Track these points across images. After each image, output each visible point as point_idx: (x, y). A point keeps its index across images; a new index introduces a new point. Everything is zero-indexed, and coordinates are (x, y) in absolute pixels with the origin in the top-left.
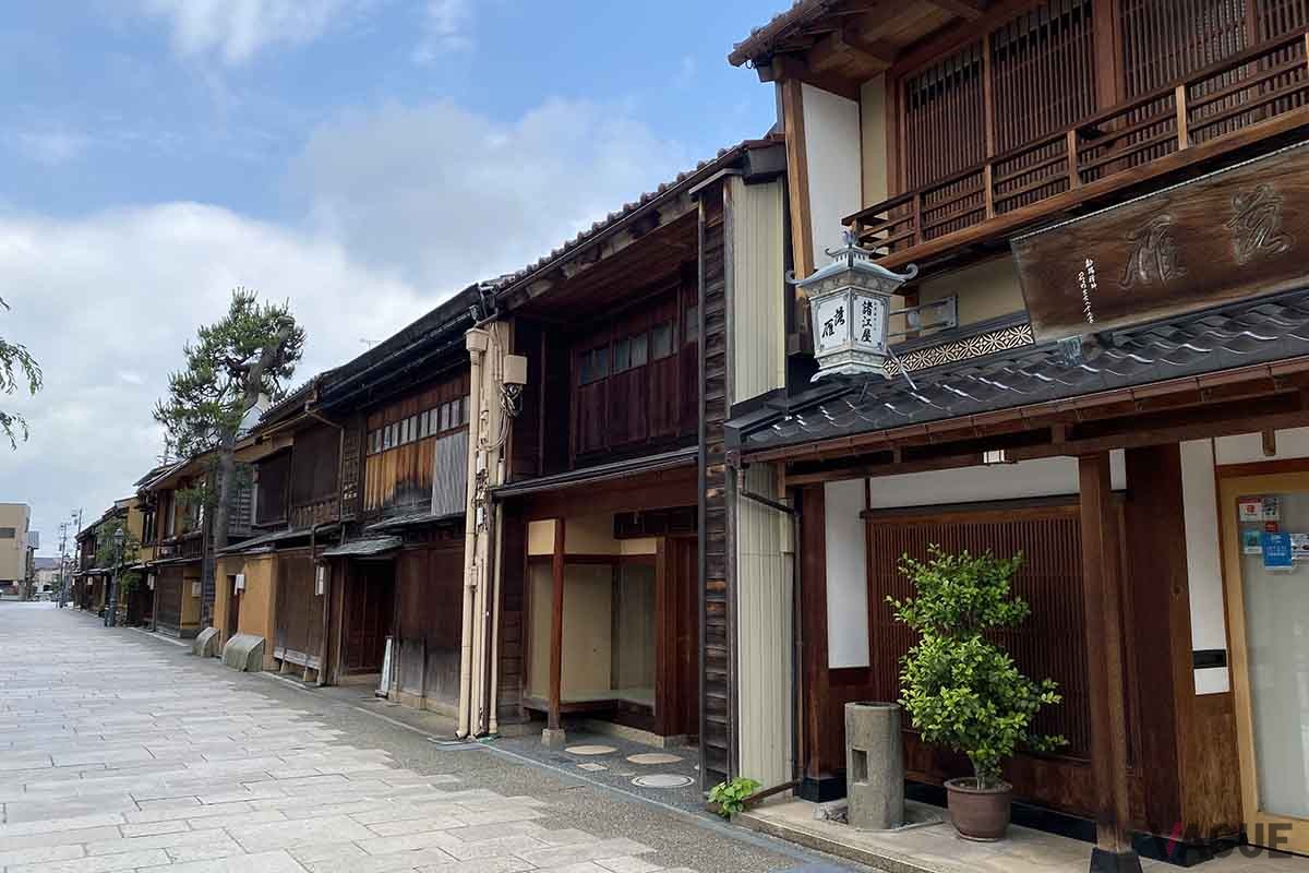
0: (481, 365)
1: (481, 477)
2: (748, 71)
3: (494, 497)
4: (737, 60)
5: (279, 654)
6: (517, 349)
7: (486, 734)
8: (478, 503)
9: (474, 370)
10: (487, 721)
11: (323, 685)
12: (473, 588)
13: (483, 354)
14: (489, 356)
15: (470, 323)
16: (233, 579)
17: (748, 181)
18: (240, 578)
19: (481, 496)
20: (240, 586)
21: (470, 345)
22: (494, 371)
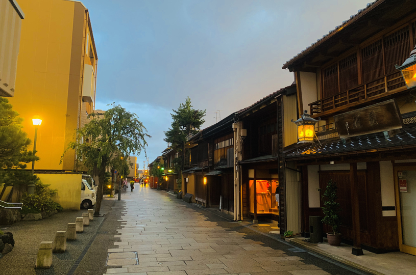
0: (236, 132)
1: (237, 159)
2: (287, 70)
3: (239, 164)
4: (284, 68)
5: (196, 199)
6: (244, 128)
7: (240, 220)
8: (236, 165)
9: (234, 133)
10: (240, 217)
11: (206, 207)
12: (236, 185)
13: (236, 129)
14: (238, 130)
15: (233, 122)
16: (185, 179)
17: (287, 96)
18: (187, 179)
19: (237, 163)
20: (187, 181)
21: (233, 127)
22: (239, 133)
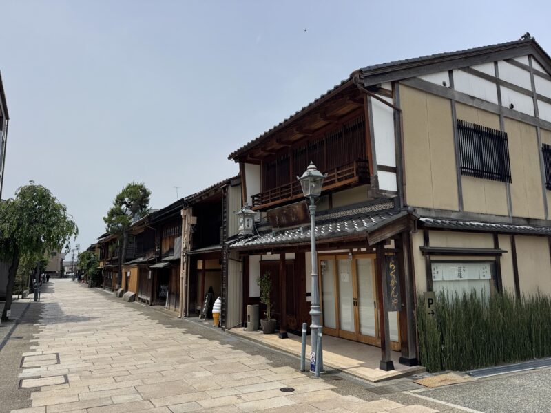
0: (185, 219)
1: (185, 249)
2: (233, 161)
3: (188, 254)
4: (229, 158)
5: (139, 296)
6: (194, 215)
7: (186, 316)
8: (184, 256)
9: (183, 220)
10: (186, 313)
11: (150, 305)
13: (185, 216)
14: (187, 217)
15: (182, 208)
16: (126, 273)
17: (232, 186)
18: (129, 273)
19: (185, 254)
20: (129, 275)
21: (182, 214)
22: (188, 221)
